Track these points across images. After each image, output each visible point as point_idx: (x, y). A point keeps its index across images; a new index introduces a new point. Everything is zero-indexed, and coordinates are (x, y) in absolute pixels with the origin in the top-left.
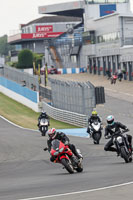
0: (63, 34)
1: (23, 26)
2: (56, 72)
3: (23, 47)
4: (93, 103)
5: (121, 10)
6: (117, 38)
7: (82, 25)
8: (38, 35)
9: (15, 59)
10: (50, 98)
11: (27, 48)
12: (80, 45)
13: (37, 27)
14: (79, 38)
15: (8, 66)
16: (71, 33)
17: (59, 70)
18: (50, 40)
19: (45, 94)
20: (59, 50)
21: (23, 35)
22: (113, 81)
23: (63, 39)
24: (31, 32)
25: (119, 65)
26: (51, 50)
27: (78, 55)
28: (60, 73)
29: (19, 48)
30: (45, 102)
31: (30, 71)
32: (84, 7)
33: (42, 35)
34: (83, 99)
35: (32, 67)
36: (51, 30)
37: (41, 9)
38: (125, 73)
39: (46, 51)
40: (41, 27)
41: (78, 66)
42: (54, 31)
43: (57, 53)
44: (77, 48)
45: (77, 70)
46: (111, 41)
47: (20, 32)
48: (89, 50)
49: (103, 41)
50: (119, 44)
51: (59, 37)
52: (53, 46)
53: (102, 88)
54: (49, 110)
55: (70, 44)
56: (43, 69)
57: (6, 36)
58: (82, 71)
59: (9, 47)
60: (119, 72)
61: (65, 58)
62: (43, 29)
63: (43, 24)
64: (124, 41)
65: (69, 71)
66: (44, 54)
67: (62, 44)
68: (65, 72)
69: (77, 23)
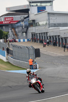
0: (19, 22)
2: (15, 41)
4: (34, 57)
5: (48, 9)
6: (46, 24)
7: (28, 17)
8: (6, 22)
10: (12, 54)
12: (27, 27)
13: (5, 18)
14: (27, 23)
16: (23, 21)
17: (17, 40)
18: (12, 24)
20: (17, 30)
22: (44, 46)
23: (19, 24)
24: (2, 20)
25: (47, 37)
26: (13, 30)
27: (26, 32)
28: (17, 41)
30: (9, 57)
31: (2, 41)
32: (29, 8)
33: (8, 22)
34: (29, 55)
36: (12, 20)
37: (7, 9)
38: (50, 41)
39: (10, 31)
40: (7, 18)
41: (26, 38)
42: (14, 20)
43: (15, 32)
44: (26, 29)
45: (26, 40)
46: (43, 25)
48: (32, 30)
49: (39, 25)
50: (47, 27)
51: (17, 23)
52: (13, 27)
53: (39, 49)
54: (12, 60)
55: (22, 27)
58: (28, 40)
60: (48, 41)
61: (20, 34)
62: (8, 19)
64: (50, 25)
65: (22, 40)
66: (9, 32)
67: (18, 27)
68: (20, 41)
69: (26, 16)
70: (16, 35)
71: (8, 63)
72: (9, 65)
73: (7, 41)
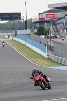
0: (60, 19)
1: (40, 14)
2: (56, 38)
3: (40, 25)
8: (47, 19)
9: (36, 31)
10: (53, 50)
11: (42, 25)
13: (47, 15)
15: (32, 34)
16: (64, 18)
17: (58, 36)
18: (53, 21)
19: (51, 48)
20: (58, 26)
21: (40, 18)
23: (60, 21)
24: (44, 17)
26: (54, 26)
28: (58, 38)
29: (38, 25)
30: (50, 53)
31: (43, 37)
33: (50, 19)
36: (54, 16)
39: (51, 27)
40: (49, 14)
42: (56, 17)
43: (57, 28)
47: (39, 17)
51: (58, 20)
52: (55, 24)
54: (52, 56)
55: (63, 23)
56: (49, 36)
57: (31, 19)
59: (33, 24)
61: (61, 31)
62: (50, 16)
63: (50, 13)
67: (59, 23)
70: (58, 31)
71: (49, 59)
72: (50, 61)
73: (48, 38)
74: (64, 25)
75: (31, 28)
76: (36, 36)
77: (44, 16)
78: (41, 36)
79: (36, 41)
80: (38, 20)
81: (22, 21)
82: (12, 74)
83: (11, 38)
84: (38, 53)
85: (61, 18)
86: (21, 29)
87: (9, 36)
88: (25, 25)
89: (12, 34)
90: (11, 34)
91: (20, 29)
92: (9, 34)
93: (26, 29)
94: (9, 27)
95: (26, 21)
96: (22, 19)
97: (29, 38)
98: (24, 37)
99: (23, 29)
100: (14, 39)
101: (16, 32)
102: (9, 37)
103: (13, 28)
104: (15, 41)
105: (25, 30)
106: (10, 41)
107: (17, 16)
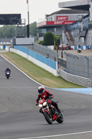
0: (75, 22)
1: (47, 16)
2: (70, 49)
3: (47, 31)
7: (88, 16)
8: (58, 23)
9: (42, 39)
10: (65, 66)
11: (50, 31)
12: (87, 30)
13: (57, 17)
14: (86, 25)
15: (37, 44)
16: (81, 21)
17: (72, 47)
18: (66, 26)
19: (62, 63)
20: (72, 33)
21: (47, 22)
23: (75, 26)
24: (53, 20)
26: (67, 33)
27: (85, 37)
28: (72, 49)
29: (44, 31)
31: (52, 47)
32: (90, 3)
33: (61, 23)
34: (88, 68)
35: (53, 44)
36: (67, 19)
37: (61, 5)
39: (63, 34)
40: (60, 17)
41: (85, 44)
42: (69, 20)
43: (71, 35)
44: (85, 32)
45: (84, 47)
47: (46, 20)
51: (73, 24)
52: (68, 30)
54: (65, 74)
55: (80, 29)
56: (60, 46)
57: (35, 23)
58: (88, 48)
59: (38, 30)
61: (76, 39)
62: (61, 18)
63: (62, 15)
66: (61, 36)
67: (74, 29)
68: (76, 49)
69: (85, 15)
70: (72, 40)
71: (60, 77)
72: (61, 81)
73: (59, 48)
74: (80, 31)
75: (35, 35)
76: (41, 46)
77: (54, 18)
78: (49, 47)
79: (42, 53)
80: (45, 24)
81: (23, 26)
82: (9, 99)
83: (7, 48)
84: (45, 70)
85: (77, 21)
86: (22, 37)
87: (4, 46)
88: (26, 32)
89: (10, 43)
90: (7, 43)
91: (19, 37)
92: (4, 43)
93: (28, 37)
94: (4, 33)
95: (28, 26)
96: (23, 23)
97: (33, 49)
98: (26, 48)
99: (24, 37)
100: (12, 50)
101: (14, 41)
102: (4, 48)
103: (10, 35)
104: (13, 53)
105: (26, 38)
106: (6, 53)
107: (15, 18)
